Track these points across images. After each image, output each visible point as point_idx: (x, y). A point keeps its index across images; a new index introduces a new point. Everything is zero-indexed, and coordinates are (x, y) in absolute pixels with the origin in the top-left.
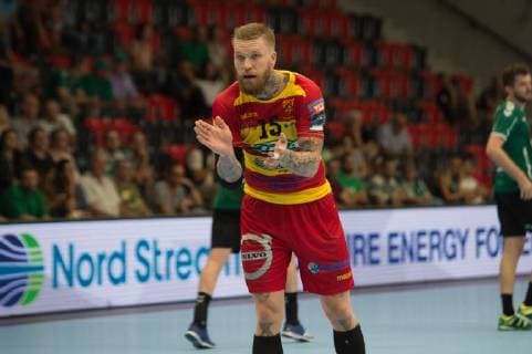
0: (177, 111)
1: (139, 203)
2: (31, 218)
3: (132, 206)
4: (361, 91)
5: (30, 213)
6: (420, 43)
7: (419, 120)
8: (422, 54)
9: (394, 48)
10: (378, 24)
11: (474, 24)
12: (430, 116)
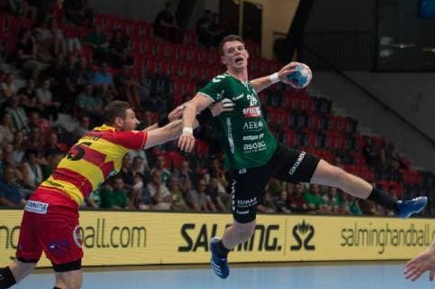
0: (207, 149)
1: (182, 202)
2: (118, 208)
3: (178, 204)
4: (317, 143)
5: (118, 204)
6: (353, 117)
7: (351, 163)
8: (355, 123)
9: (339, 119)
10: (330, 104)
11: (387, 108)
12: (358, 161)
